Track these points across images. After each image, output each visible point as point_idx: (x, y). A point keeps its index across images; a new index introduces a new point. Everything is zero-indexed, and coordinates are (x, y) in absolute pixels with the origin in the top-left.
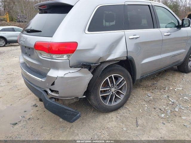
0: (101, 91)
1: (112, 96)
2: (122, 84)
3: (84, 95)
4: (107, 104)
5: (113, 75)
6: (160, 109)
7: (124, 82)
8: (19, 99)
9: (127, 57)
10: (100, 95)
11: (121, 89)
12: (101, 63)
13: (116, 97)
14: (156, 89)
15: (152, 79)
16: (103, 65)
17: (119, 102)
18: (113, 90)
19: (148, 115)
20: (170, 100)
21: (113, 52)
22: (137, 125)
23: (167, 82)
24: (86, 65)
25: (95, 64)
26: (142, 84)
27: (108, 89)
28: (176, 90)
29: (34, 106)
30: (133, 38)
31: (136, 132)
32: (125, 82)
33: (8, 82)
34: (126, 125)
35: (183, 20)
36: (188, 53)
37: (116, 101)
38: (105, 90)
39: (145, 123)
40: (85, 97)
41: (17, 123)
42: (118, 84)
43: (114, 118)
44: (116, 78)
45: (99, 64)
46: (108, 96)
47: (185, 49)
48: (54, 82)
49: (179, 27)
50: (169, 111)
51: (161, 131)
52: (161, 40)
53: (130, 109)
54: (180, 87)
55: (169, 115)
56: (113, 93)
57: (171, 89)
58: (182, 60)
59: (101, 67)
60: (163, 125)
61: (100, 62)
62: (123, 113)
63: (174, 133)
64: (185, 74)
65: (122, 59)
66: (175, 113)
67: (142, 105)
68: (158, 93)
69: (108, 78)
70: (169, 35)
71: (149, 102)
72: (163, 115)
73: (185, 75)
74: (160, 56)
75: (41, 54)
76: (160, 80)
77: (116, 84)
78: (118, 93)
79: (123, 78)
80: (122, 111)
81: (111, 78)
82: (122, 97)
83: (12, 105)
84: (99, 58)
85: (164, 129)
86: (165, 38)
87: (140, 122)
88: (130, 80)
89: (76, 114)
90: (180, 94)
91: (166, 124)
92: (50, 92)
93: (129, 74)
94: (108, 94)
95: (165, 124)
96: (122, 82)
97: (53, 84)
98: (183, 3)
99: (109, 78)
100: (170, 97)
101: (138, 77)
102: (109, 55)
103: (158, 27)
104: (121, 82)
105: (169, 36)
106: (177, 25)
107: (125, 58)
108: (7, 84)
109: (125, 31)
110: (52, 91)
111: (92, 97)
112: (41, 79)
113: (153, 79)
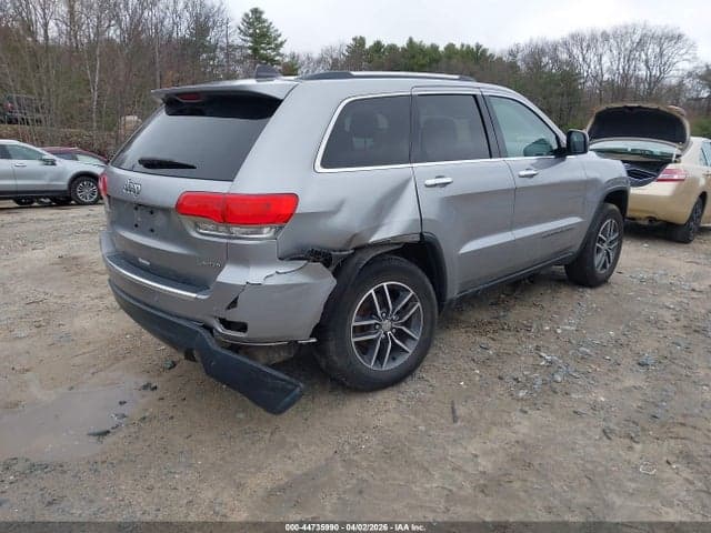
0: (354, 327)
1: (384, 343)
2: (409, 311)
3: (311, 336)
4: (371, 366)
5: (385, 284)
6: (516, 379)
7: (414, 305)
8: (91, 371)
9: (421, 234)
10: (353, 340)
11: (407, 324)
12: (356, 249)
13: (395, 346)
14: (503, 329)
15: (492, 304)
16: (359, 255)
17: (401, 360)
18: (387, 324)
19: (483, 393)
20: (541, 357)
21: (386, 221)
22: (455, 420)
23: (535, 312)
24: (320, 253)
25: (341, 251)
26: (462, 318)
27: (373, 322)
28: (559, 331)
29: (145, 387)
30: (435, 185)
31: (452, 434)
32: (419, 304)
33: (37, 324)
34: (424, 420)
35: (569, 135)
36: (589, 228)
37: (394, 359)
38: (363, 326)
39: (475, 414)
40: (314, 340)
41: (108, 432)
42: (399, 308)
43: (392, 405)
44: (395, 292)
45: (351, 251)
46: (373, 342)
47: (581, 217)
48: (236, 299)
49: (561, 153)
50: (539, 382)
51: (517, 427)
52: (512, 189)
53: (434, 382)
54: (570, 324)
55: (539, 391)
56: (385, 334)
57: (547, 331)
58: (576, 248)
59: (355, 260)
60: (522, 414)
61: (353, 246)
62: (416, 391)
63: (548, 431)
64: (589, 291)
65: (409, 239)
66: (555, 385)
67: (465, 370)
68: (509, 340)
69: (372, 291)
70: (532, 176)
71: (484, 363)
72: (521, 394)
73: (589, 293)
74: (510, 233)
75: (196, 226)
76: (517, 306)
77: (394, 309)
78: (401, 335)
79: (412, 293)
80: (410, 387)
81: (380, 292)
82: (410, 348)
83: (72, 388)
84: (349, 236)
85: (526, 423)
86: (521, 183)
87: (461, 410)
88: (429, 298)
89: (290, 387)
90: (569, 342)
91: (530, 412)
92: (220, 328)
93: (427, 280)
94: (375, 336)
95: (526, 412)
96: (410, 304)
97: (234, 304)
98: (592, 67)
99: (376, 292)
100: (542, 349)
101: (453, 291)
102: (374, 230)
103: (502, 153)
104: (407, 304)
105: (532, 179)
106: (555, 147)
107: (417, 239)
108: (35, 330)
109: (414, 165)
110: (227, 324)
111: (332, 346)
112: (194, 295)
113: (496, 304)
